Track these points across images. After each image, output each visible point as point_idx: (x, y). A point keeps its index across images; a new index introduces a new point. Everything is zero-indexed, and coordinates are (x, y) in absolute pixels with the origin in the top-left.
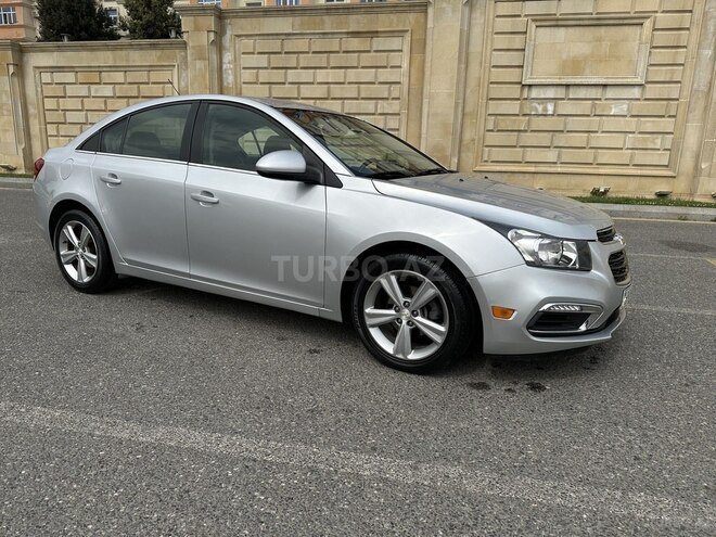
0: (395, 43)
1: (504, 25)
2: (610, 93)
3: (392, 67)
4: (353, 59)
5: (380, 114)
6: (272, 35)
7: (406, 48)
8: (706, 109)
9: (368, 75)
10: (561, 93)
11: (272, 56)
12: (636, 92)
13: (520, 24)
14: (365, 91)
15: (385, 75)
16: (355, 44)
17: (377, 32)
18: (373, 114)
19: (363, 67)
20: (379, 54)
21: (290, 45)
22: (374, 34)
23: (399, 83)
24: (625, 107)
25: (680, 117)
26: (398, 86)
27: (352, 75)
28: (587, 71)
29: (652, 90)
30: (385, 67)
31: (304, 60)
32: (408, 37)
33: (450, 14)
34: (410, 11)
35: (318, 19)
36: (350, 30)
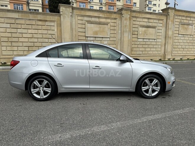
0: (52, 24)
1: (80, 22)
2: (104, 39)
3: (52, 30)
4: (40, 27)
5: (50, 42)
6: (11, 18)
7: (56, 25)
8: (121, 43)
9: (45, 32)
10: (94, 39)
11: (11, 24)
12: (108, 39)
13: (84, 22)
14: (44, 36)
15: (50, 32)
16: (40, 23)
17: (47, 20)
18: (48, 42)
19: (43, 30)
20: (48, 26)
21: (18, 21)
22: (46, 21)
23: (54, 34)
24: (107, 42)
25: (116, 44)
26: (54, 35)
27: (40, 31)
28: (99, 34)
29: (111, 39)
30: (50, 30)
31: (23, 26)
32: (56, 23)
33: (67, 18)
34: (56, 16)
35: (27, 15)
36: (38, 19)
